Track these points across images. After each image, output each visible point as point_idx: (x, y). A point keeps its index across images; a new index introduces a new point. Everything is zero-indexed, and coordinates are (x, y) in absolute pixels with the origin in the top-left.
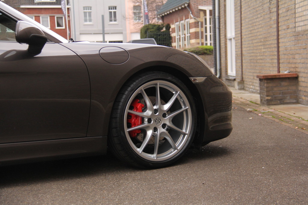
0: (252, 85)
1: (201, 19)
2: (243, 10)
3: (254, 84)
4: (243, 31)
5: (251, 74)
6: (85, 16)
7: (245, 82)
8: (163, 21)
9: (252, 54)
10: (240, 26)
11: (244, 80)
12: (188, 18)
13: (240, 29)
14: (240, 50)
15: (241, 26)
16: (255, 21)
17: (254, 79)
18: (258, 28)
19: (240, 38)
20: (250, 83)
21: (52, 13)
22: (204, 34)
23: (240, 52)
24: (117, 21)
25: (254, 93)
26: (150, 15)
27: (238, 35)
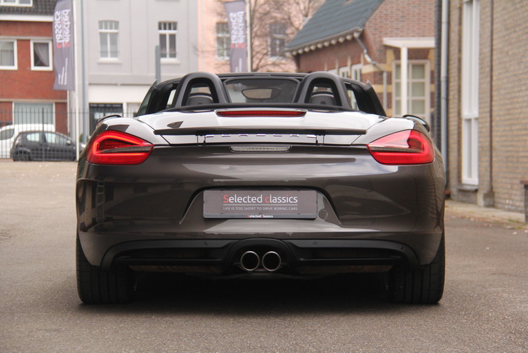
0: (509, 199)
1: (389, 66)
2: (495, 73)
3: (513, 197)
4: (494, 108)
5: (508, 181)
6: (103, 42)
7: (496, 195)
8: (298, 65)
9: (510, 148)
10: (489, 100)
11: (494, 190)
12: (359, 62)
13: (488, 104)
14: (488, 139)
15: (491, 101)
16: (517, 94)
17: (512, 188)
18: (521, 108)
19: (488, 119)
20: (506, 196)
21: (23, 34)
22: (394, 99)
23: (488, 144)
24: (177, 56)
25: (513, 211)
26: (256, 46)
27: (485, 115)
